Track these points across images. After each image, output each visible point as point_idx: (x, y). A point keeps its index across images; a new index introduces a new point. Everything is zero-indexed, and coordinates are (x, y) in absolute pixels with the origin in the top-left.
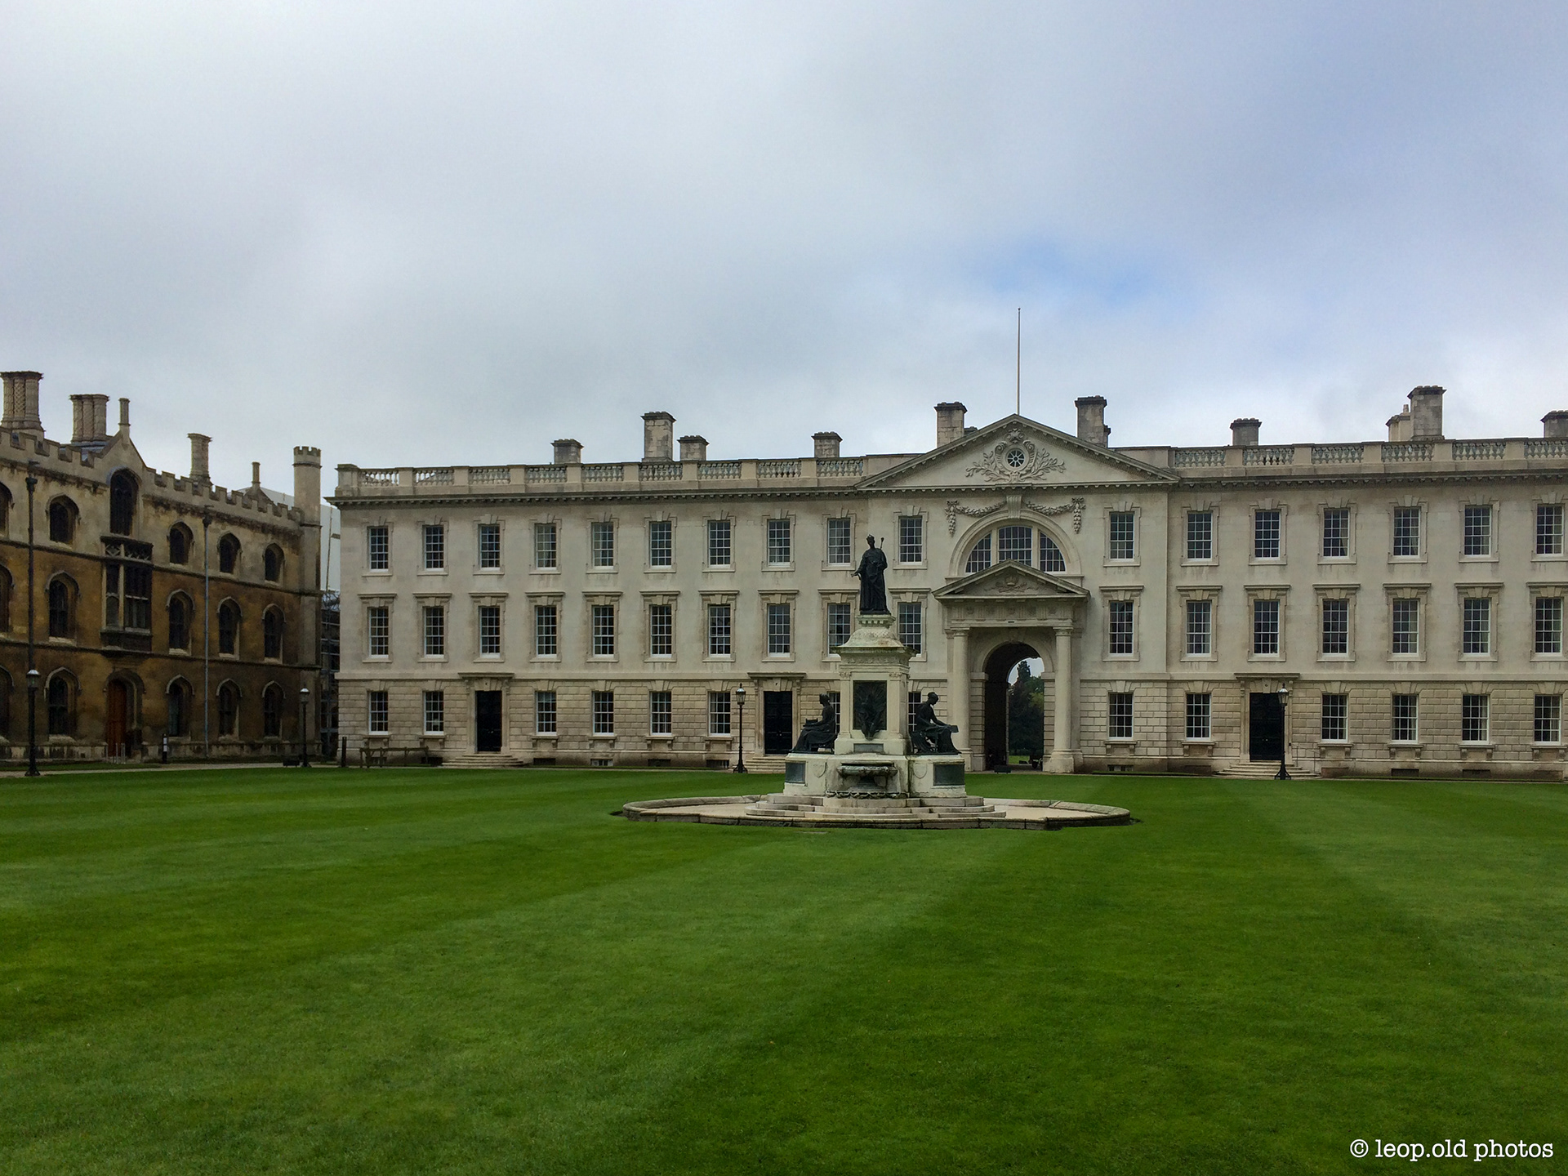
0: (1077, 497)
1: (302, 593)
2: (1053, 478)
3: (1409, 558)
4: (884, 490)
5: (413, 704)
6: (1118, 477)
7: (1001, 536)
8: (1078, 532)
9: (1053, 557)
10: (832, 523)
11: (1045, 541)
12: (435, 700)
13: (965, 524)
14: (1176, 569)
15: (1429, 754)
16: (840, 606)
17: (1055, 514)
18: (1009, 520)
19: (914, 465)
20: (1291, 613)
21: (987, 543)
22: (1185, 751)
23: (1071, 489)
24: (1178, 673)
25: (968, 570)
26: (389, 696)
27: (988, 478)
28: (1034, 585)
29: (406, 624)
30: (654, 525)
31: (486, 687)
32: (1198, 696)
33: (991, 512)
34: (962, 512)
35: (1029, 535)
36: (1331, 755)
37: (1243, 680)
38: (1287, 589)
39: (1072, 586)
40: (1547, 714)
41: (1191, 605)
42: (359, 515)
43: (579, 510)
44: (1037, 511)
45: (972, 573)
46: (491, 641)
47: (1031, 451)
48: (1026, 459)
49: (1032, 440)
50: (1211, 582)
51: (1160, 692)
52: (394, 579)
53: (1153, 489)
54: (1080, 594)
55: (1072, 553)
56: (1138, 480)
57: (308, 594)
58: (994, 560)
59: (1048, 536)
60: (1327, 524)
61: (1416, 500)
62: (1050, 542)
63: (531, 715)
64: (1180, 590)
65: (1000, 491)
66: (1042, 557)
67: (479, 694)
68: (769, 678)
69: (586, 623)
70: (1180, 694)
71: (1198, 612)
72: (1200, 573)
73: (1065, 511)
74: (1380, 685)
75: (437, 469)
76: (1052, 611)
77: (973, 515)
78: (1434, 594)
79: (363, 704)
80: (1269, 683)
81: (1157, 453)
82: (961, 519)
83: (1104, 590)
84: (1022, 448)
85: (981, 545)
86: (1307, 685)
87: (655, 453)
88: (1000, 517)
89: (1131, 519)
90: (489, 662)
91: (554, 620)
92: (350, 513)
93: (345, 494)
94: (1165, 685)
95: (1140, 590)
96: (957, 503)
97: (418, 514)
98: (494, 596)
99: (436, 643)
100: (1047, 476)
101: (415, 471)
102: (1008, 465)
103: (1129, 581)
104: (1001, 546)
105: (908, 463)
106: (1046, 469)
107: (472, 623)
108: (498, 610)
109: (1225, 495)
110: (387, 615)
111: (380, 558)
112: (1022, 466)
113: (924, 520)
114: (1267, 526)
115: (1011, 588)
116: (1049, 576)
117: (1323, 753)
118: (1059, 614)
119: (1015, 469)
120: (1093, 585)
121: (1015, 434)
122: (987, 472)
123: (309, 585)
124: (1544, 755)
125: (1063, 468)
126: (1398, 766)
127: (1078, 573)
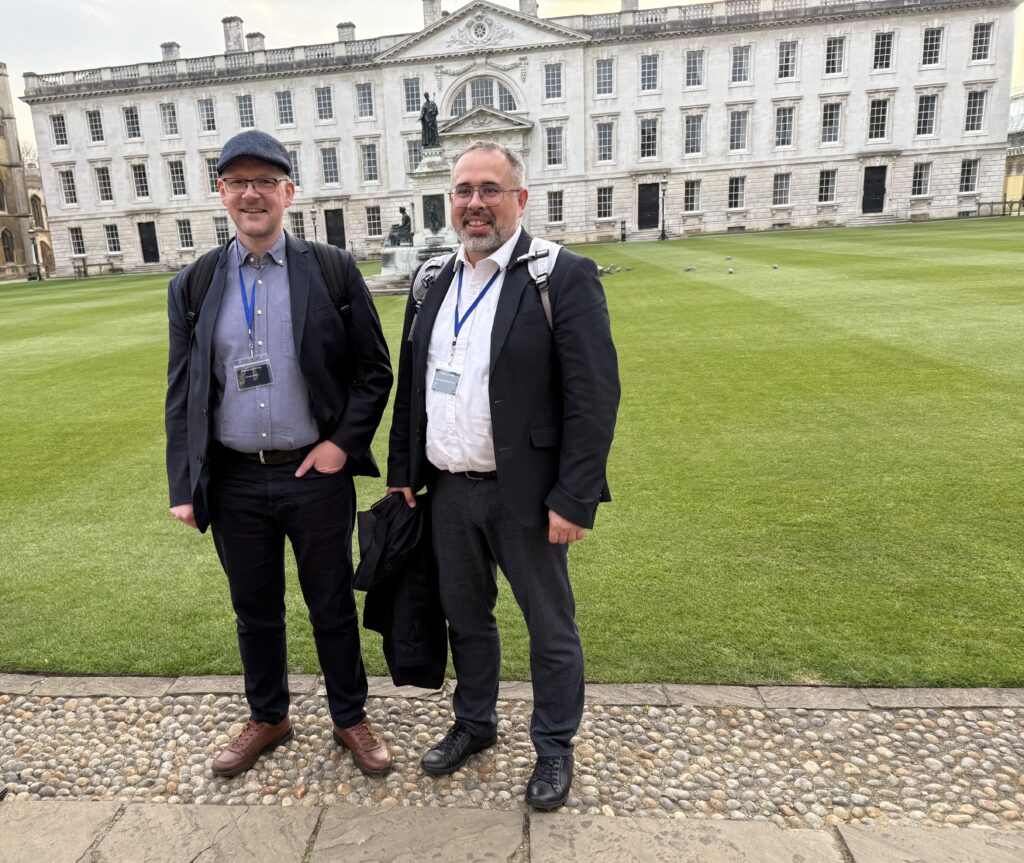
0: (523, 56)
1: (11, 166)
2: (506, 43)
3: (742, 83)
4: (392, 61)
5: (99, 235)
6: (551, 39)
7: (473, 87)
8: (524, 80)
9: (509, 101)
10: (359, 87)
11: (503, 90)
12: (112, 230)
13: (448, 81)
14: (590, 103)
15: (752, 216)
16: (369, 147)
17: (509, 69)
18: (477, 76)
19: (411, 41)
20: (666, 128)
21: (463, 94)
22: (598, 227)
23: (518, 51)
24: (592, 174)
25: (452, 114)
26: (83, 231)
27: (461, 47)
28: (497, 121)
29: (86, 181)
30: (240, 99)
31: (145, 219)
32: (605, 189)
33: (466, 71)
34: (446, 73)
35: (491, 86)
36: (690, 221)
37: (636, 175)
38: (661, 111)
39: (523, 119)
40: (827, 183)
41: (601, 127)
42: (42, 107)
43: (188, 93)
44: (496, 68)
45: (454, 117)
46: (143, 188)
47: (490, 25)
48: (487, 31)
49: (491, 17)
50: (614, 110)
51: (580, 188)
52: (73, 151)
53: (574, 46)
54: (528, 126)
55: (520, 97)
56: (564, 41)
57: (15, 166)
58: (469, 106)
59: (505, 85)
60: (689, 63)
61: (748, 41)
62: (506, 91)
63: (176, 236)
64: (593, 117)
65: (471, 56)
66: (501, 101)
67: (140, 225)
68: (327, 200)
69: (202, 171)
70: (593, 188)
71: (605, 131)
72: (606, 104)
73: (516, 66)
74: (722, 173)
75: (89, 70)
76: (510, 139)
77: (454, 75)
78: (757, 107)
79: (66, 237)
80: (650, 176)
81: (576, 20)
82: (445, 77)
83: (543, 121)
84: (484, 23)
85: (459, 96)
86: (675, 176)
87: (233, 47)
88: (471, 74)
89: (559, 69)
90: (142, 202)
91: (181, 171)
92: (37, 106)
93: (31, 94)
94: (583, 184)
95: (566, 119)
96: (441, 67)
97: (81, 103)
98: (140, 157)
99: (107, 194)
100: (502, 42)
101: (75, 73)
102: (474, 36)
103: (558, 113)
104: (473, 95)
105: (406, 40)
106: (501, 37)
107: (128, 177)
108: (143, 166)
109: (622, 47)
110: (72, 176)
111: (61, 137)
112: (485, 36)
113: (421, 81)
114: (649, 67)
115: (482, 124)
116: (507, 114)
117: (684, 221)
118: (514, 140)
119: (480, 39)
120: (535, 118)
121: (479, 13)
122: (461, 43)
123: (15, 160)
124: (825, 210)
125: (512, 36)
126: (732, 225)
127: (524, 110)
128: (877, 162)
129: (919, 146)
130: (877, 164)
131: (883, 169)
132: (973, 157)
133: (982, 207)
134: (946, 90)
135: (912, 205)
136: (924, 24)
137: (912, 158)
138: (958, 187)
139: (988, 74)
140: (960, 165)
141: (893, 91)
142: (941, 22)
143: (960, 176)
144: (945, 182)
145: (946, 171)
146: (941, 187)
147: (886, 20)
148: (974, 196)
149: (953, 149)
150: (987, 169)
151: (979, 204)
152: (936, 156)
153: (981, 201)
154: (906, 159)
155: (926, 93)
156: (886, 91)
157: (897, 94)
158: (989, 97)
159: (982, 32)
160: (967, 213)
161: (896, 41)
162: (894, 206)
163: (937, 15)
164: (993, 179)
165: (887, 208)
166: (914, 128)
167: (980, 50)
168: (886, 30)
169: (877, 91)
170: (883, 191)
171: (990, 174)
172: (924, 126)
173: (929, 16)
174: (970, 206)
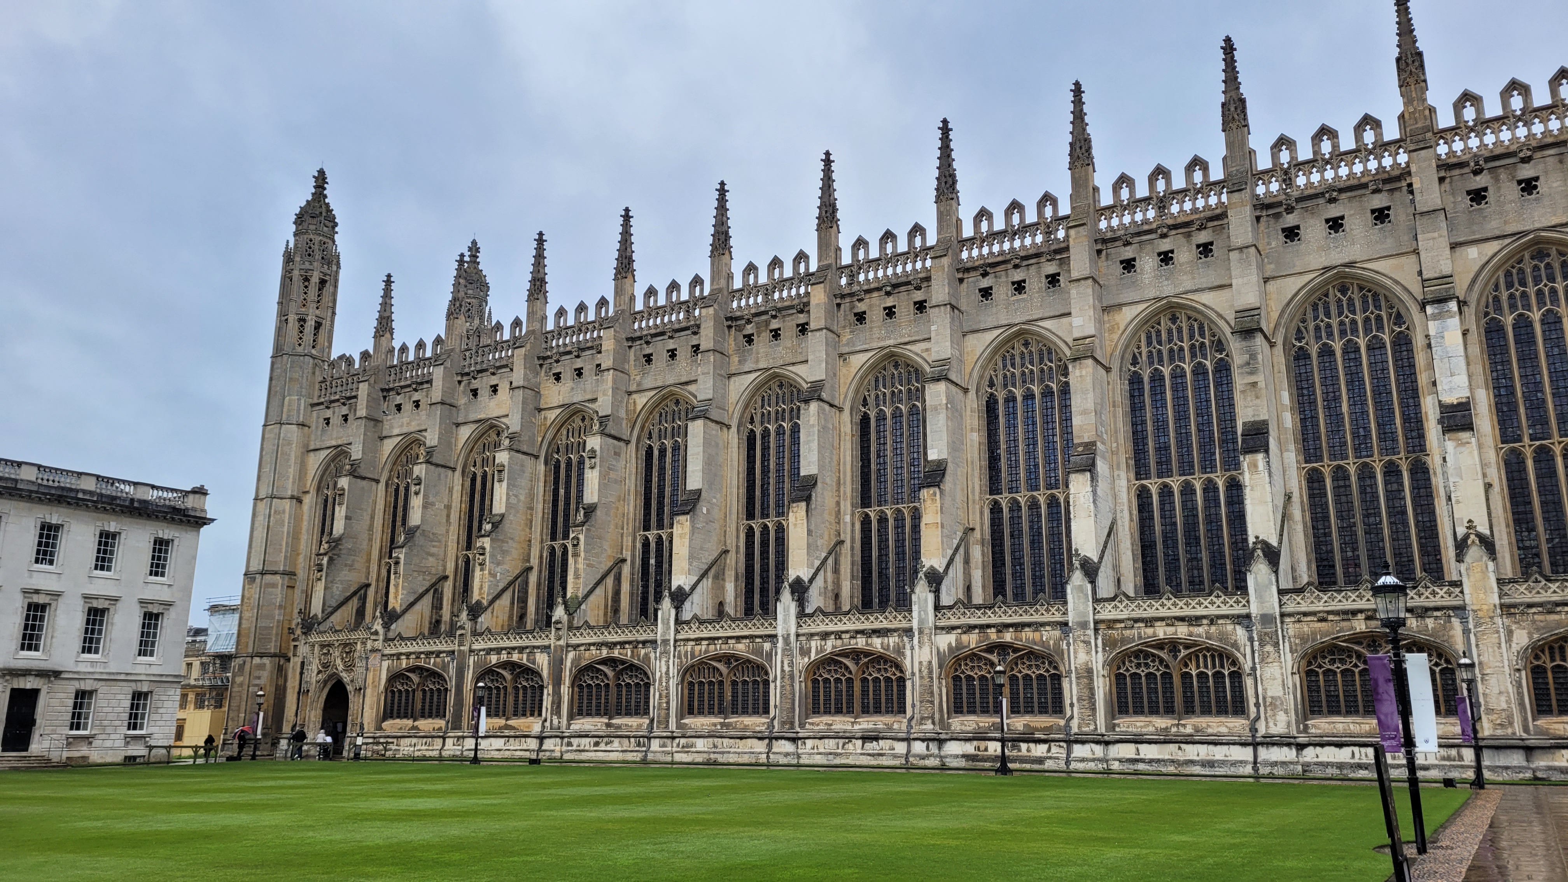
128: (29, 684)
129: (82, 668)
130: (29, 686)
131: (35, 692)
132: (145, 689)
133: (154, 751)
134: (119, 604)
135: (69, 744)
136: (99, 524)
137: (72, 682)
138: (126, 724)
139: (165, 595)
140: (130, 697)
141: (57, 595)
142: (119, 526)
143: (128, 710)
144: (111, 716)
145: (114, 703)
146: (106, 723)
147: (55, 509)
148: (143, 737)
149: (123, 677)
150: (160, 704)
151: (151, 748)
152: (103, 683)
153: (153, 743)
154: (67, 682)
155: (95, 604)
156: (49, 593)
157: (60, 599)
158: (165, 620)
159: (161, 547)
160: (134, 758)
161: (64, 536)
162: (46, 744)
163: (114, 517)
164: (165, 717)
165: (37, 747)
166: (78, 644)
167: (157, 568)
168: (54, 521)
169: (37, 592)
170: (33, 722)
171: (161, 711)
172: (90, 644)
173: (106, 516)
174: (137, 750)
